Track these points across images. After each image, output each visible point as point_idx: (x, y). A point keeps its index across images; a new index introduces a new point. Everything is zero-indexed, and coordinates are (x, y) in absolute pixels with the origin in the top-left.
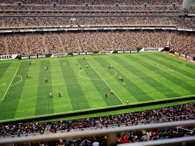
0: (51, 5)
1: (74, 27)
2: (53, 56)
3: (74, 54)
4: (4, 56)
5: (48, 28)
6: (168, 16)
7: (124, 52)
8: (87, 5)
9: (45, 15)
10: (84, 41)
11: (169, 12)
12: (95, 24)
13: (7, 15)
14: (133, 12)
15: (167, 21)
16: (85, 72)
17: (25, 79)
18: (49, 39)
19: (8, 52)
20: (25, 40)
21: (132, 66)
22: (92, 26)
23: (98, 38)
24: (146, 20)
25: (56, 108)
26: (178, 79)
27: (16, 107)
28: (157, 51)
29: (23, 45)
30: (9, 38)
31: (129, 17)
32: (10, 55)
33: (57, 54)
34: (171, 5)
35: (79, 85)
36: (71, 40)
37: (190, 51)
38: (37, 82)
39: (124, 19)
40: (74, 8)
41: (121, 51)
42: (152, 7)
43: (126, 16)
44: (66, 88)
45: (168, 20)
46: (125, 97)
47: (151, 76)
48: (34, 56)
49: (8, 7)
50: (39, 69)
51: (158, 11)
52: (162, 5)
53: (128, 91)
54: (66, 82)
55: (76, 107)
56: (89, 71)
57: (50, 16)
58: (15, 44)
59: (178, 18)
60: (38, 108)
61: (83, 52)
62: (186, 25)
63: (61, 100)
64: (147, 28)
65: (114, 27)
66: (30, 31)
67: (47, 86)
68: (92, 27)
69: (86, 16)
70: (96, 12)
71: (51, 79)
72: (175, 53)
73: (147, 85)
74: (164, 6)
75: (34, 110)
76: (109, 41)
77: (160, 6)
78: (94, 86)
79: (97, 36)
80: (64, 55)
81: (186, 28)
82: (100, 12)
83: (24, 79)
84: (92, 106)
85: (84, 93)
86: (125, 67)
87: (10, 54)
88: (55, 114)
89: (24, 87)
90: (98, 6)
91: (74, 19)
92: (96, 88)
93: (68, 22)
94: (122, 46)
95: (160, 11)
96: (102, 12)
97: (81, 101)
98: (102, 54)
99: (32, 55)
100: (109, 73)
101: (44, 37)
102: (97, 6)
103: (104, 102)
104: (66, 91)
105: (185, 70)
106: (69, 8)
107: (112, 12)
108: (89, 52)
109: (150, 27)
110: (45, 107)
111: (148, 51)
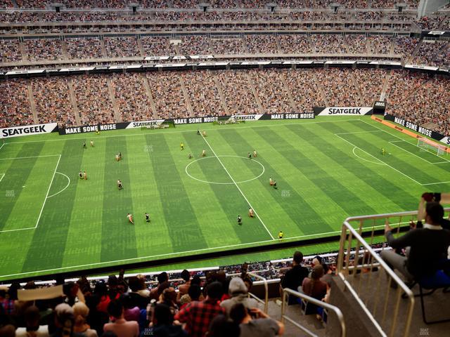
0: (127, 9)
1: (176, 60)
2: (131, 126)
3: (176, 122)
4: (29, 127)
5: (120, 62)
6: (385, 34)
7: (285, 117)
8: (205, 8)
9: (113, 33)
10: (199, 91)
11: (387, 25)
12: (222, 52)
13: (32, 33)
14: (309, 25)
15: (383, 46)
16: (198, 166)
17: (77, 182)
18: (123, 87)
19: (36, 119)
20: (72, 90)
21: (298, 153)
22: (216, 56)
23: (230, 84)
24: (336, 42)
25: (141, 246)
26: (392, 184)
27: (63, 243)
28: (358, 114)
29: (68, 101)
30: (36, 85)
31: (299, 36)
32: (42, 125)
33: (139, 122)
34: (394, 9)
35: (186, 195)
36: (170, 90)
37: (426, 118)
38: (101, 190)
39: (287, 40)
40: (178, 16)
41: (279, 116)
42: (350, 13)
43: (292, 33)
44: (159, 203)
45: (385, 43)
46: (278, 225)
47: (336, 175)
48: (92, 126)
49: (33, 15)
50: (103, 159)
51: (363, 22)
52: (373, 7)
53: (286, 211)
54: (160, 189)
55: (180, 244)
56: (208, 164)
57: (124, 35)
58: (51, 99)
59: (407, 37)
60: (106, 246)
61: (197, 117)
62: (423, 55)
63: (150, 229)
64: (338, 62)
65: (266, 59)
66: (81, 69)
67: (121, 197)
68: (216, 60)
69: (204, 34)
70: (226, 25)
71: (130, 182)
72: (396, 120)
73: (325, 197)
74: (378, 10)
75: (97, 249)
76: (253, 90)
77: (369, 10)
78: (216, 200)
79: (227, 79)
80: (155, 123)
81: (424, 63)
82: (234, 25)
83: (74, 181)
84: (211, 243)
85: (197, 214)
86: (284, 154)
87: (42, 123)
88: (140, 259)
89: (75, 200)
90: (231, 10)
91: (176, 42)
92: (220, 203)
93: (164, 47)
94: (282, 102)
95: (368, 21)
96: (238, 25)
97: (190, 233)
98: (236, 123)
99: (88, 125)
100: (248, 169)
101: (111, 83)
102: (228, 10)
103: (234, 234)
104: (161, 209)
105: (410, 163)
106: (165, 15)
107: (260, 25)
108: (208, 116)
109: (345, 58)
110: (120, 244)
111: (338, 114)
